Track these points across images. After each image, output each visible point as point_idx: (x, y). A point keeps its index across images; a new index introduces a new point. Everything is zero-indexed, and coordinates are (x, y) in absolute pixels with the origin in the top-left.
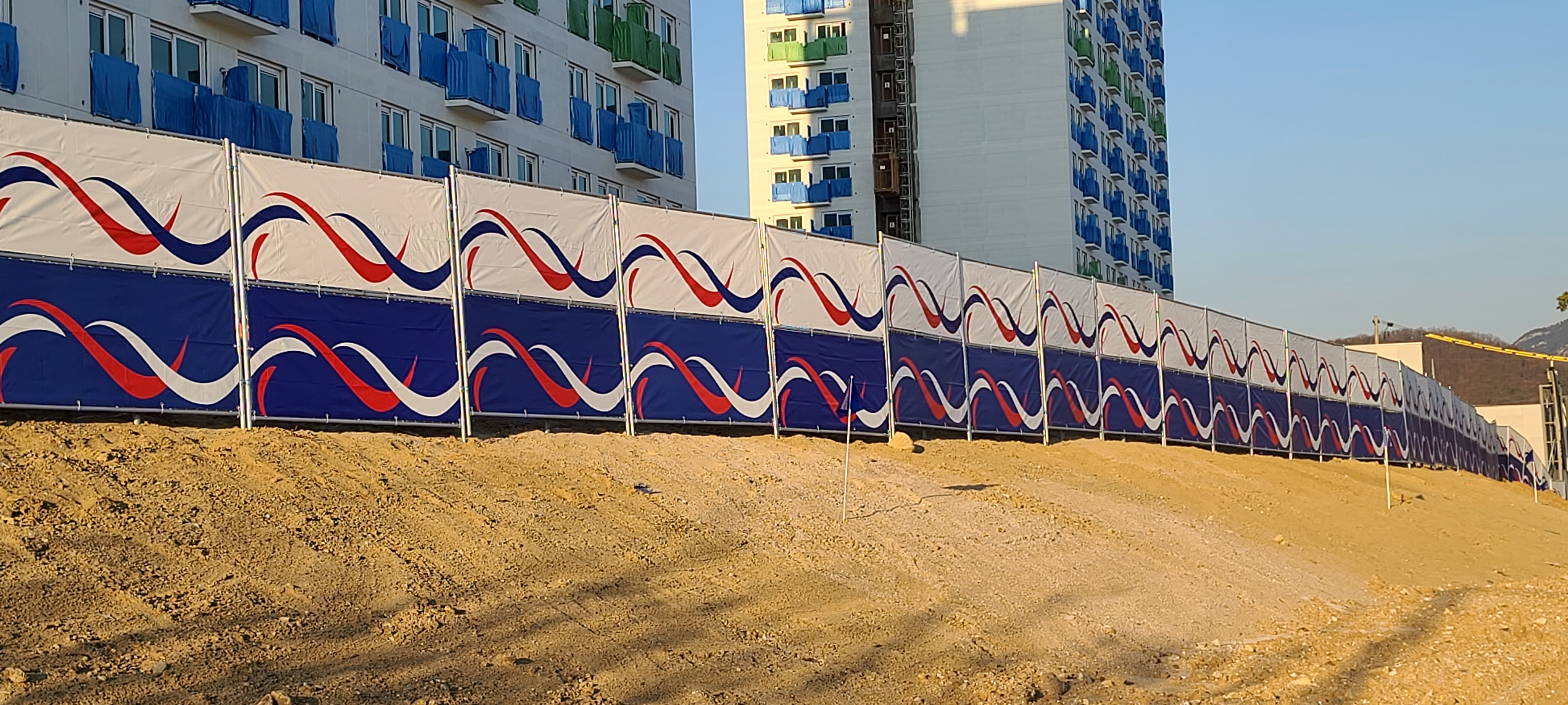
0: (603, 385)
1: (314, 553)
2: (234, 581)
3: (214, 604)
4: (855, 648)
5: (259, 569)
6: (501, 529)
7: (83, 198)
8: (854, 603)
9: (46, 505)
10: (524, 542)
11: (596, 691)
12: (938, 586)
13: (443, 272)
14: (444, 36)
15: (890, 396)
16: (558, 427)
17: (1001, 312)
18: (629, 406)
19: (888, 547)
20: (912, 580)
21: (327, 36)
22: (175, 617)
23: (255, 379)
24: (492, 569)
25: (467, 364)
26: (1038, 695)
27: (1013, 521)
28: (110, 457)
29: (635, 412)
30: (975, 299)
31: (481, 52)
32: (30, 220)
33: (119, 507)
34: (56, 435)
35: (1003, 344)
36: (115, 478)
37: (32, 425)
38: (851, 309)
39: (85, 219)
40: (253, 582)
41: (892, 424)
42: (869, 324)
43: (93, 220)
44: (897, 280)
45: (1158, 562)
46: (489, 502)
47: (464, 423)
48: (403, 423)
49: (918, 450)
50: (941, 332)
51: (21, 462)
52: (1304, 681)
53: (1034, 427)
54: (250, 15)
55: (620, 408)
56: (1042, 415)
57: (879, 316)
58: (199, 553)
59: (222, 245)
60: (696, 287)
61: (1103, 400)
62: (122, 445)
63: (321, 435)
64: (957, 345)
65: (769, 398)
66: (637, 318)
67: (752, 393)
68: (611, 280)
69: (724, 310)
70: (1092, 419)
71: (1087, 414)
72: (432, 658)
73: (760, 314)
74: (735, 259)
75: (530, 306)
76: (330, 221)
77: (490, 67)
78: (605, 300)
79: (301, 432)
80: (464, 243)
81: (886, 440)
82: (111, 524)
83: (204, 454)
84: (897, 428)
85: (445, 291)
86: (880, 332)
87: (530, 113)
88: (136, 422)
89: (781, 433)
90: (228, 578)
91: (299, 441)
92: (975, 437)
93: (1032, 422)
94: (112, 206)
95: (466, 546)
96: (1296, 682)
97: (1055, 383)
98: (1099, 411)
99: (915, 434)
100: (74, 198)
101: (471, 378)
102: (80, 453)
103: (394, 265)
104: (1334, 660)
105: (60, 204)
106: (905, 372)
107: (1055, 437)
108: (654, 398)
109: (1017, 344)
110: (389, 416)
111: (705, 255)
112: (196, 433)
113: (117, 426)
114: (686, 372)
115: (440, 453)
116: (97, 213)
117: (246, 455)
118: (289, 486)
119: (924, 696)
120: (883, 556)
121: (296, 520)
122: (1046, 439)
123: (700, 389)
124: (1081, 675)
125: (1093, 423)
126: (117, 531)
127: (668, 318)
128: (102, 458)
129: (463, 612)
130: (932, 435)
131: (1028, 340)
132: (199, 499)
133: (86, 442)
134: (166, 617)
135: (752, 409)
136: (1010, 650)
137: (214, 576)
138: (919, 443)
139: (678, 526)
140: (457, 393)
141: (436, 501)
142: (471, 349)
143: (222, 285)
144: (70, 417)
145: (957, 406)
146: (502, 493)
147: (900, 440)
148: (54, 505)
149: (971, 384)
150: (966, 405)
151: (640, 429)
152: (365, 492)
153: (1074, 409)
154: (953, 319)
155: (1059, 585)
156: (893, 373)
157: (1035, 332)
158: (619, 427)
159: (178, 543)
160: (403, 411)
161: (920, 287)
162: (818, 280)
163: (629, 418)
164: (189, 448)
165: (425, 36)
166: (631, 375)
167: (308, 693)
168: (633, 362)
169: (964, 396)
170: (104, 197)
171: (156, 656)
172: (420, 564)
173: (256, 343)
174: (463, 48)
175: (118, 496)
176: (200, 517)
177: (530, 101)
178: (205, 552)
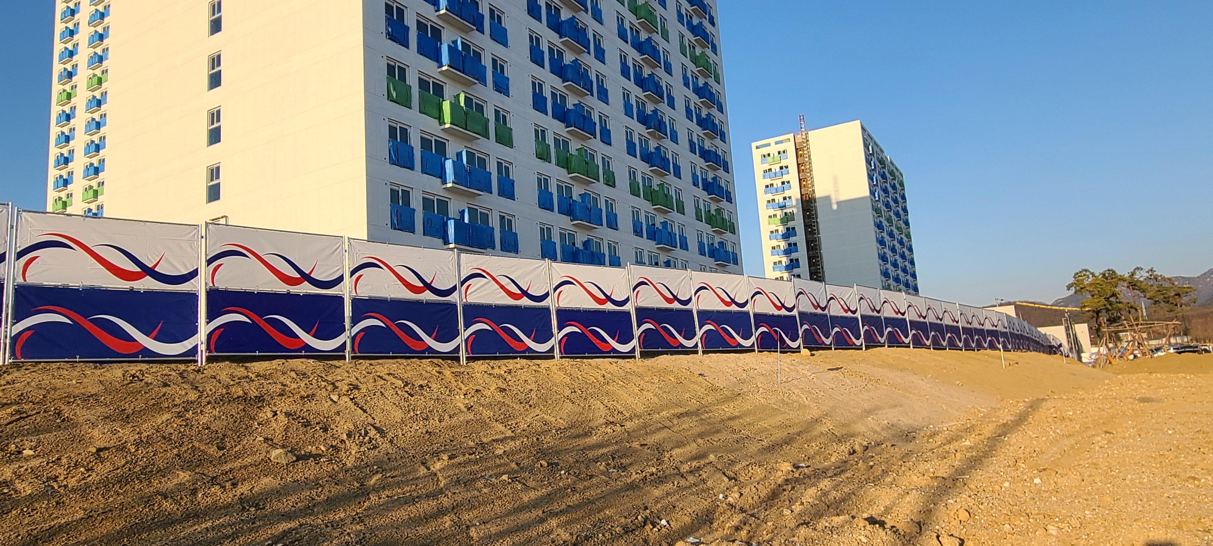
0: (689, 337)
1: (571, 405)
2: (538, 417)
3: (529, 426)
4: (779, 435)
5: (549, 412)
6: (644, 393)
7: (497, 282)
8: (781, 417)
9: (477, 391)
10: (652, 397)
11: (671, 456)
12: (816, 408)
13: (627, 300)
14: (654, 225)
15: (800, 336)
16: (672, 353)
17: (842, 303)
18: (700, 345)
19: (796, 393)
20: (805, 406)
21: (615, 227)
22: (512, 432)
23: (560, 342)
24: (640, 409)
25: (637, 332)
26: (854, 452)
27: (848, 381)
28: (505, 372)
29: (702, 346)
30: (831, 298)
31: (666, 229)
32: (479, 291)
33: (503, 390)
34: (489, 364)
35: (845, 314)
36: (505, 379)
37: (481, 362)
38: (783, 305)
39: (498, 289)
40: (545, 417)
41: (802, 346)
42: (790, 310)
43: (501, 290)
44: (800, 293)
45: (907, 395)
46: (642, 383)
47: (637, 354)
48: (615, 355)
49: (812, 355)
50: (819, 311)
51: (473, 375)
52: (968, 443)
54: (590, 223)
55: (696, 346)
56: (862, 339)
57: (794, 307)
58: (528, 407)
59: (547, 295)
60: (723, 300)
61: (886, 333)
62: (511, 367)
63: (585, 360)
64: (826, 316)
65: (753, 339)
66: (700, 313)
67: (747, 337)
68: (690, 300)
69: (734, 308)
70: (882, 340)
71: (880, 338)
72: (608, 446)
73: (748, 308)
74: (737, 289)
75: (659, 310)
76: (585, 285)
77: (670, 233)
78: (688, 307)
79: (578, 360)
80: (634, 289)
81: (800, 352)
82: (499, 397)
83: (539, 369)
84: (804, 348)
85: (628, 307)
86: (795, 312)
87: (684, 247)
88: (518, 359)
89: (759, 351)
90: (537, 416)
91: (575, 363)
92: (835, 349)
93: (858, 343)
94: (507, 284)
95: (629, 401)
96: (964, 444)
97: (866, 327)
98: (885, 337)
99: (811, 349)
100: (494, 282)
101: (639, 338)
102: (496, 371)
103: (609, 298)
104: (981, 433)
105: (489, 285)
106: (805, 327)
107: (867, 348)
108: (709, 341)
109: (849, 314)
110: (609, 352)
111: (726, 288)
112: (539, 362)
113: (511, 361)
114: (721, 331)
115: (628, 366)
116: (502, 287)
117: (554, 369)
118: (568, 380)
119: (806, 454)
120: (794, 397)
121: (567, 392)
122: (864, 349)
123: (726, 337)
124: (873, 443)
125: (883, 342)
126: (501, 399)
127: (712, 312)
128: (503, 372)
129: (624, 426)
130: (818, 349)
131: (854, 312)
132: (534, 386)
133: (499, 367)
134: (510, 432)
135: (747, 343)
136: (844, 433)
137: (532, 415)
138: (813, 352)
139: (714, 389)
140: (635, 342)
141: (622, 383)
142: (639, 326)
143: (547, 310)
144: (496, 358)
145: (827, 338)
146: (647, 379)
147: (805, 352)
148: (480, 391)
149: (832, 330)
150: (831, 338)
151: (704, 352)
152: (595, 381)
153: (874, 336)
154: (823, 306)
155: (867, 406)
156: (801, 327)
157: (857, 310)
158: (696, 352)
159: (521, 403)
160: (614, 350)
161: (809, 295)
162: (769, 295)
163: (700, 349)
164: (534, 368)
165: (648, 225)
166: (699, 333)
167: (556, 461)
168: (700, 328)
169: (830, 334)
170: (505, 282)
171: (501, 447)
172: (612, 407)
173: (560, 329)
174: (660, 228)
175: (504, 386)
176: (532, 392)
177: (684, 243)
178: (530, 406)
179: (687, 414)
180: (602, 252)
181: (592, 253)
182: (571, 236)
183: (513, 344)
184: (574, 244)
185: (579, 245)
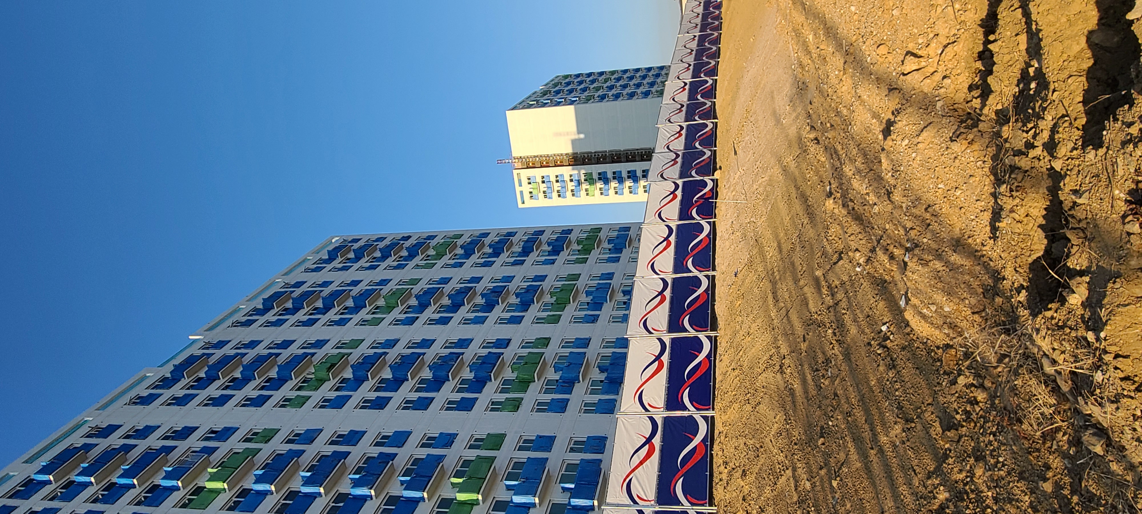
0: (699, 283)
1: (761, 405)
2: (773, 440)
3: (782, 452)
4: (798, 207)
5: (768, 428)
6: (752, 332)
7: (636, 468)
8: (779, 203)
9: (744, 500)
10: (757, 324)
11: (817, 313)
12: (772, 170)
13: (660, 340)
14: (588, 303)
15: (702, 178)
16: (713, 300)
17: (673, 138)
18: (706, 273)
19: (757, 187)
20: (770, 180)
21: (588, 341)
22: (787, 469)
23: (698, 409)
24: (768, 337)
25: (692, 333)
26: (816, 139)
27: (747, 138)
28: (726, 468)
29: (708, 271)
30: (668, 148)
31: (592, 292)
32: (644, 487)
33: (744, 474)
34: (717, 483)
35: (683, 137)
36: (733, 469)
37: (714, 491)
38: (672, 193)
39: (643, 467)
40: (773, 433)
41: (711, 177)
42: (677, 186)
43: (644, 465)
44: (662, 176)
45: (762, 86)
46: (741, 333)
47: (712, 334)
48: (713, 356)
49: (720, 168)
50: (679, 160)
51: (728, 501)
52: (811, 37)
53: (712, 125)
54: (582, 365)
55: (707, 277)
56: (707, 122)
57: (675, 183)
58: (762, 450)
59: (652, 419)
60: (665, 249)
61: (703, 100)
62: (721, 461)
63: (717, 386)
64: (684, 154)
65: (703, 222)
66: (676, 271)
67: (701, 229)
68: (663, 280)
69: (672, 239)
70: (709, 104)
71: (707, 106)
72: (804, 374)
73: (673, 225)
74: (655, 235)
75: (671, 309)
76: (644, 380)
77: (597, 289)
78: (670, 282)
79: (716, 393)
80: (650, 333)
81: (717, 180)
82: (751, 478)
83: (724, 433)
84: (713, 175)
85: (667, 340)
86: (680, 182)
87: (611, 276)
88: (713, 453)
89: (715, 218)
90: (771, 441)
91: (719, 396)
92: (715, 146)
93: (710, 126)
94: (639, 458)
95: (758, 346)
96: (811, 40)
97: (697, 118)
98: (706, 101)
99: (715, 169)
100: (636, 471)
101: (697, 331)
102: (724, 476)
103: (658, 358)
104: (801, 24)
105: (638, 476)
106: (693, 173)
107: (715, 117)
108: (703, 264)
109: (684, 132)
110: (710, 361)
111: (653, 245)
112: (716, 432)
113: (715, 460)
114: (694, 252)
115: (724, 344)
116: (641, 463)
117: (724, 418)
118: (736, 406)
119: (817, 183)
120: (761, 189)
121: (748, 407)
122: (716, 120)
123: (700, 247)
124: (808, 121)
125: (710, 103)
126: (753, 476)
127: (675, 259)
128: (726, 471)
129: (784, 356)
130: (715, 162)
131: (682, 128)
132: (742, 441)
133: (720, 473)
134: (787, 472)
135: (707, 229)
136: (797, 146)
137: (771, 447)
138: (718, 167)
139: (750, 264)
140: (702, 336)
141: (741, 352)
142: (686, 331)
143: (666, 420)
144: (711, 475)
145: (705, 153)
146: (738, 327)
147: (717, 175)
148: (744, 496)
149: (697, 148)
150: (705, 150)
151: (714, 269)
152: (738, 378)
153: (705, 111)
154: (675, 156)
155: (771, 123)
156: (694, 177)
157: (680, 126)
158: (714, 277)
159: (758, 456)
160: (708, 356)
161: (664, 168)
162: (662, 205)
163: (711, 273)
164: (722, 438)
165: (588, 309)
166: (695, 273)
167: (819, 428)
168: (690, 271)
169: (701, 151)
170: (636, 460)
171: (803, 483)
172: (765, 365)
173: (685, 408)
174: (591, 297)
175: (740, 472)
176: (747, 443)
177: (607, 276)
178: (761, 447)
179: (774, 293)
180: (610, 355)
181: (611, 364)
182: (594, 383)
183: (697, 457)
184: (601, 381)
185: (603, 377)
